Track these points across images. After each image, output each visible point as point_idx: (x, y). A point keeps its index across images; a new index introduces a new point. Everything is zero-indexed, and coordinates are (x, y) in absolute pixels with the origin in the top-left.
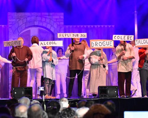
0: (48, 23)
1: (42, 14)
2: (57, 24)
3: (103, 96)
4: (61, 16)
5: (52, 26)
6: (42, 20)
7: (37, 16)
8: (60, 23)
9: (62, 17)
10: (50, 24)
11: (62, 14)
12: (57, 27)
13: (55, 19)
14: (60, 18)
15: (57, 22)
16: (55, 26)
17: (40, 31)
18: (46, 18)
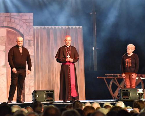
0: (17, 24)
1: (11, 15)
2: (27, 25)
3: (125, 99)
4: (30, 17)
5: (21, 27)
6: (11, 21)
7: (6, 17)
8: (29, 23)
9: (32, 18)
10: (19, 25)
11: (32, 14)
12: (27, 28)
13: (24, 20)
14: (29, 19)
15: (27, 23)
16: (25, 27)
17: (8, 32)
18: (15, 19)
